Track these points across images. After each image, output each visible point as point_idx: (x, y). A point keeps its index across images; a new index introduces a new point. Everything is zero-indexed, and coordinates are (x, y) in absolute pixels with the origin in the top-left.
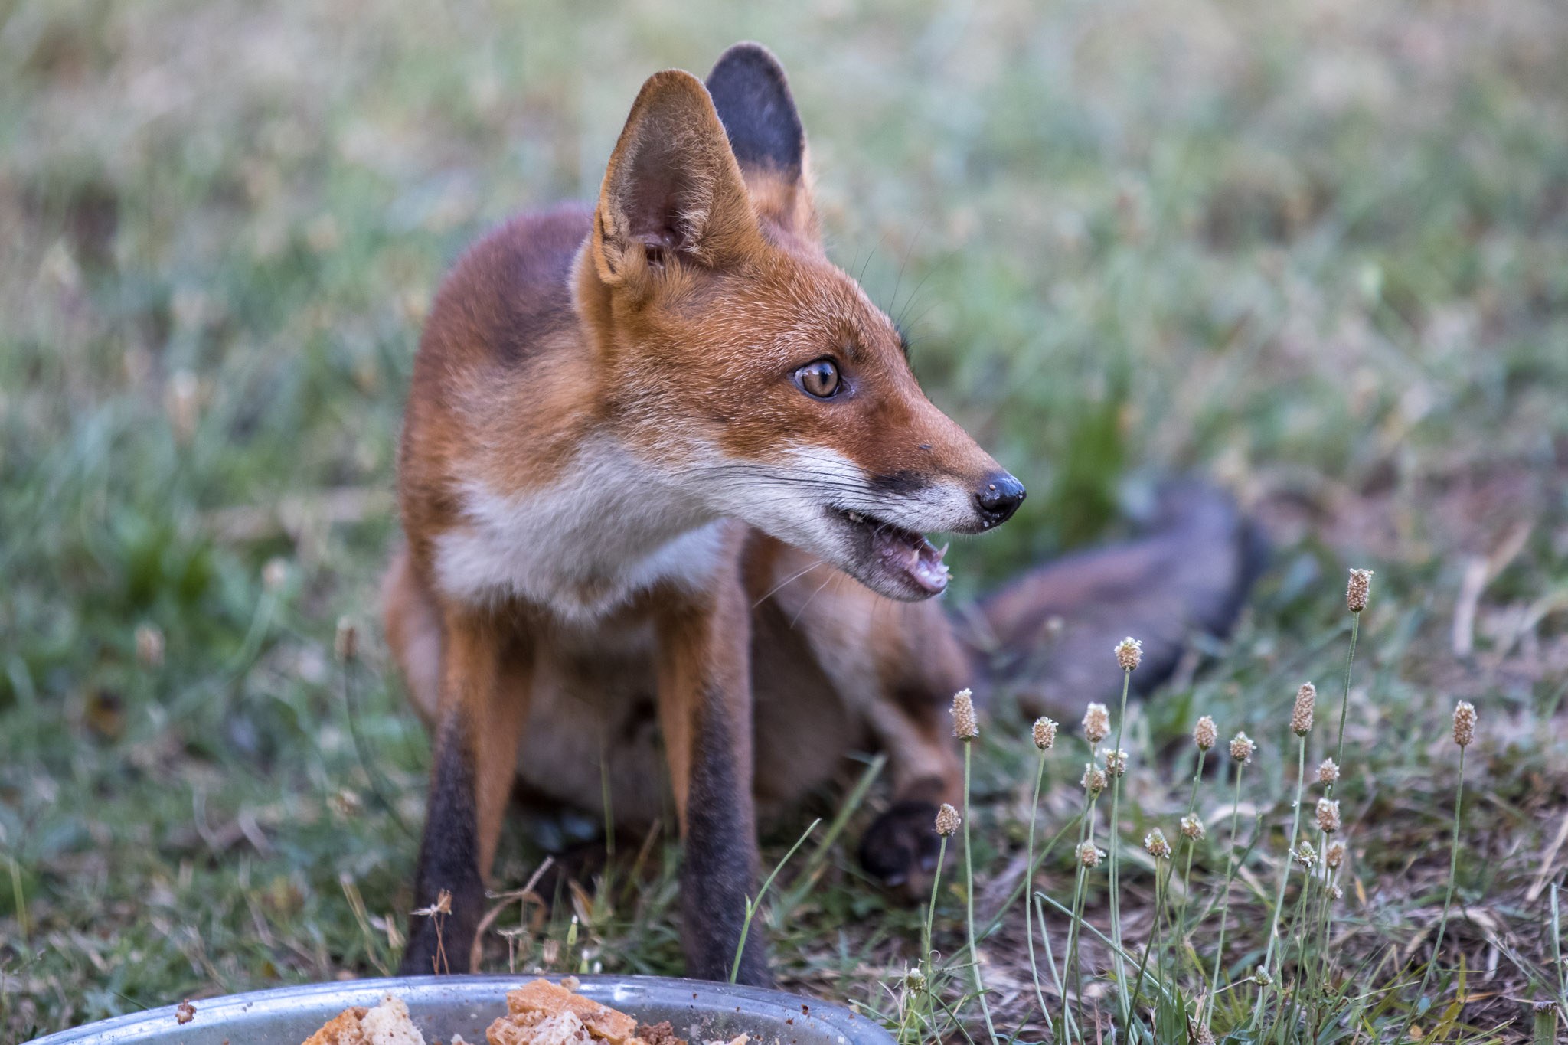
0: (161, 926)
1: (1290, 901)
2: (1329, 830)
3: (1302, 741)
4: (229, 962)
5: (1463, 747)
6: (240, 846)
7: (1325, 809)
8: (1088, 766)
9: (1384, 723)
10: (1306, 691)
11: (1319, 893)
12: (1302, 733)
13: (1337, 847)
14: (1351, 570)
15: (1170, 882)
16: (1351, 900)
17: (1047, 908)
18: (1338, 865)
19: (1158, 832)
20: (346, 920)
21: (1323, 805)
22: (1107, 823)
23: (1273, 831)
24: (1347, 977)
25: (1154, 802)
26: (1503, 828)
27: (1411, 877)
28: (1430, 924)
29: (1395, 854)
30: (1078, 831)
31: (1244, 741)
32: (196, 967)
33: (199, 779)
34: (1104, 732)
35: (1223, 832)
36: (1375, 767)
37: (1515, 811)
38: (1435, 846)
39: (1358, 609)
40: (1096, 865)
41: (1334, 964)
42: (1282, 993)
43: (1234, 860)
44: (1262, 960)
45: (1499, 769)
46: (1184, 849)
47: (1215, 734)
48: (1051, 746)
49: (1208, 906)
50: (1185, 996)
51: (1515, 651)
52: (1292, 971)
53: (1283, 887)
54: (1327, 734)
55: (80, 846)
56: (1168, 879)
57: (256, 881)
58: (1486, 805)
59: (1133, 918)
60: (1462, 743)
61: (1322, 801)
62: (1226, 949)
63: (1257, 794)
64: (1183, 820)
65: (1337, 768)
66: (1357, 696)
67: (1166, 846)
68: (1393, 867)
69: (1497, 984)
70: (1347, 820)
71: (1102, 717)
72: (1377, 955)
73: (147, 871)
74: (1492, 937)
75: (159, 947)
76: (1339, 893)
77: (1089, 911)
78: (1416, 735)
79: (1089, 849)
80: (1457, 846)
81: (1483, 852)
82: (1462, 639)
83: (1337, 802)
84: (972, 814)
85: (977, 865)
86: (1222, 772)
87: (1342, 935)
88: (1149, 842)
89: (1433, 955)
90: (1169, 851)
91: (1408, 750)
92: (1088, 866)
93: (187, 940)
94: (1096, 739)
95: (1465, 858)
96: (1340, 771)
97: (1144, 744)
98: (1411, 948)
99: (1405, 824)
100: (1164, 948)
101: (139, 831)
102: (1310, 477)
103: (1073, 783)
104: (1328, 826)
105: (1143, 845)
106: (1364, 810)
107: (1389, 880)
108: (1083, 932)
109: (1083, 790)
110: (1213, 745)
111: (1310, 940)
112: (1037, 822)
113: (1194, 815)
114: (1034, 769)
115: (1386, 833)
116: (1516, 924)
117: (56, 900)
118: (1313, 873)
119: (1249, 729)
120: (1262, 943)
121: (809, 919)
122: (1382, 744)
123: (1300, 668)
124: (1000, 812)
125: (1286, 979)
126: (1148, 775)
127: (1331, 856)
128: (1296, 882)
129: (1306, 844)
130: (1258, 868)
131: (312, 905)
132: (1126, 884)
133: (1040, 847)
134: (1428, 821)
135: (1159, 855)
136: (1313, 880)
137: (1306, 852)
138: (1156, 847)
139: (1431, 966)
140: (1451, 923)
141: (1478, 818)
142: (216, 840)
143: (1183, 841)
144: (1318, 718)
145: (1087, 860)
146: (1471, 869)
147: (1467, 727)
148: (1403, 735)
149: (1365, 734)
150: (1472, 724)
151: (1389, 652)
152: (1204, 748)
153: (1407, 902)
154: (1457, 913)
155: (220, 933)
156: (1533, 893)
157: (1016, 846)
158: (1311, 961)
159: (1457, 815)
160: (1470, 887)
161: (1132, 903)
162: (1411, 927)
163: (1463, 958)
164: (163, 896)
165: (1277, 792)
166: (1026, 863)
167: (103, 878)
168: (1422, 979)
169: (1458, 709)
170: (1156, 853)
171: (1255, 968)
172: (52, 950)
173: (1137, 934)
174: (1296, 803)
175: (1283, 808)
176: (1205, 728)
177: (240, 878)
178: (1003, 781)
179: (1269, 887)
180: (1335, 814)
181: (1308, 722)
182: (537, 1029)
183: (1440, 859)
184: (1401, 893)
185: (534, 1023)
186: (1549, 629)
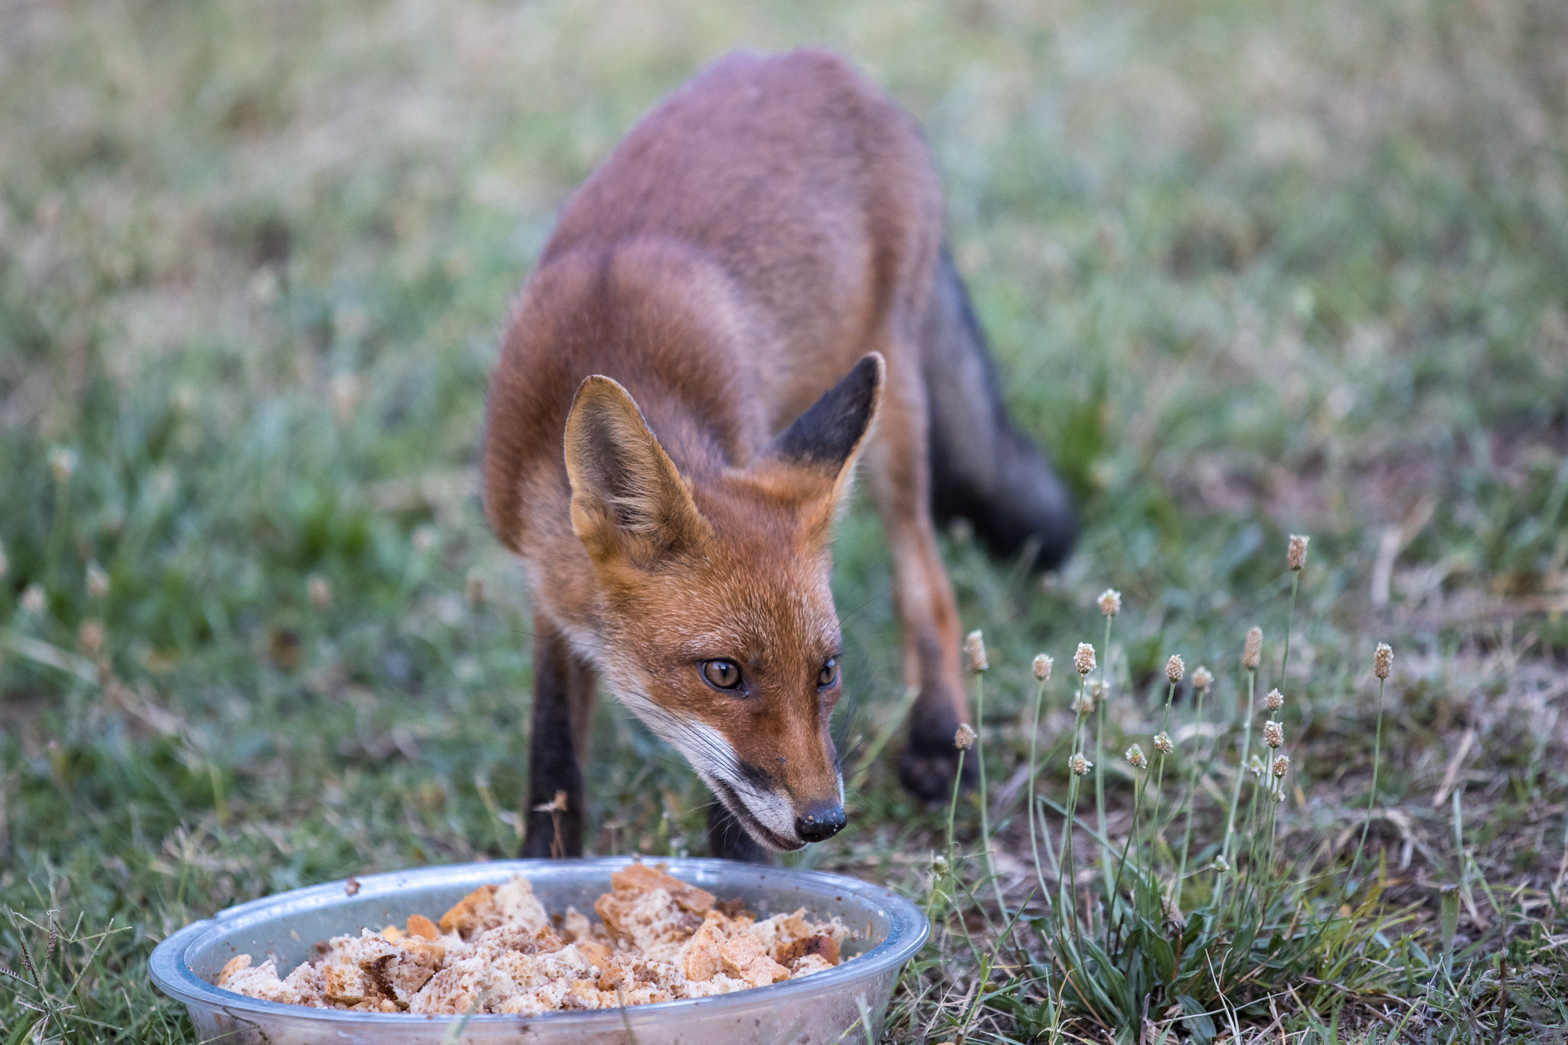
0: (332, 818)
1: (1243, 803)
2: (1275, 746)
3: (1251, 675)
4: (388, 848)
5: (1382, 680)
6: (394, 756)
7: (1271, 729)
8: (1078, 694)
9: (1318, 662)
10: (1254, 634)
11: (1267, 797)
12: (1251, 668)
13: (1282, 760)
14: (1292, 537)
15: (1147, 788)
16: (1292, 804)
17: (1048, 810)
18: (1283, 775)
19: (1136, 747)
20: (481, 814)
21: (1270, 726)
22: (1094, 738)
23: (1228, 748)
24: (1290, 866)
25: (1132, 723)
26: (1414, 746)
27: (1341, 784)
28: (1356, 824)
29: (1328, 766)
30: (1070, 748)
31: (1203, 675)
32: (360, 852)
33: (363, 703)
34: (1091, 665)
35: (1187, 748)
36: (1311, 695)
37: (1424, 733)
38: (1360, 760)
39: (1297, 568)
40: (1085, 773)
41: (1277, 854)
42: (1236, 878)
43: (1196, 771)
44: (1220, 852)
45: (1411, 697)
46: (1157, 762)
47: (1183, 669)
48: (1048, 678)
49: (1176, 808)
50: (1158, 879)
51: (1424, 602)
52: (1244, 860)
53: (1237, 793)
54: (1272, 671)
55: (267, 754)
56: (1145, 786)
57: (410, 782)
58: (1401, 728)
59: (1116, 817)
60: (1382, 677)
61: (1268, 722)
62: (1191, 842)
63: (1216, 718)
64: (1156, 737)
65: (1282, 697)
66: (1297, 639)
67: (1143, 758)
68: (1326, 776)
69: (1411, 872)
70: (1288, 738)
71: (1089, 654)
72: (1314, 848)
73: (320, 775)
74: (1406, 834)
75: (332, 835)
76: (1282, 797)
77: (1080, 811)
78: (1343, 670)
79: (1079, 761)
80: (1378, 760)
81: (1399, 765)
82: (1380, 591)
83: (1281, 723)
84: (985, 734)
85: (990, 773)
86: (1186, 701)
87: (1285, 831)
88: (1129, 755)
89: (1359, 848)
90: (1146, 762)
91: (1339, 680)
92: (1079, 774)
93: (353, 829)
94: (1085, 672)
95: (1384, 770)
96: (1283, 699)
97: (1124, 677)
98: (1342, 840)
99: (1335, 745)
100: (1141, 842)
101: (314, 742)
102: (1257, 461)
103: (1066, 706)
104: (1274, 743)
105: (1124, 758)
106: (1302, 731)
107: (1322, 787)
108: (1075, 828)
109: (1074, 713)
110: (1181, 678)
111: (1260, 835)
112: (1037, 743)
113: (1164, 733)
114: (1035, 696)
115: (1320, 748)
116: (1426, 823)
117: (248, 797)
118: (1262, 783)
119: (1209, 666)
120: (1220, 837)
122: (1315, 678)
123: (1248, 615)
124: (1007, 732)
125: (1239, 869)
126: (1128, 702)
127: (1278, 767)
128: (1248, 790)
129: (1256, 757)
130: (1217, 777)
131: (453, 803)
132: (1111, 790)
133: (1040, 759)
134: (1354, 739)
135: (1137, 765)
136: (1261, 789)
137: (1255, 764)
138: (1135, 759)
139: (1357, 857)
140: (1373, 823)
141: (1395, 738)
142: (375, 749)
143: (1155, 753)
144: (1264, 657)
145: (1077, 769)
146: (1390, 780)
147: (1385, 664)
148: (1333, 669)
149: (1302, 669)
150: (1390, 662)
151: (1324, 603)
152: (1175, 680)
153: (1338, 806)
154: (1376, 814)
155: (381, 824)
156: (1440, 798)
157: (1021, 759)
158: (1260, 854)
159: (1378, 735)
160: (1390, 792)
161: (1113, 805)
162: (1340, 826)
163: (1383, 852)
164: (334, 793)
165: (1231, 713)
166: (1029, 773)
167: (284, 778)
168: (1350, 868)
169: (1378, 649)
170: (1136, 764)
171: (1214, 859)
172: (245, 837)
173: (1118, 831)
174: (1247, 725)
175: (1237, 729)
176: (1175, 664)
177: (396, 780)
178: (1009, 706)
179: (1227, 792)
180: (1280, 733)
181: (1256, 660)
182: (635, 902)
183: (1364, 771)
184: (1331, 797)
185: (634, 897)
186: (1451, 585)
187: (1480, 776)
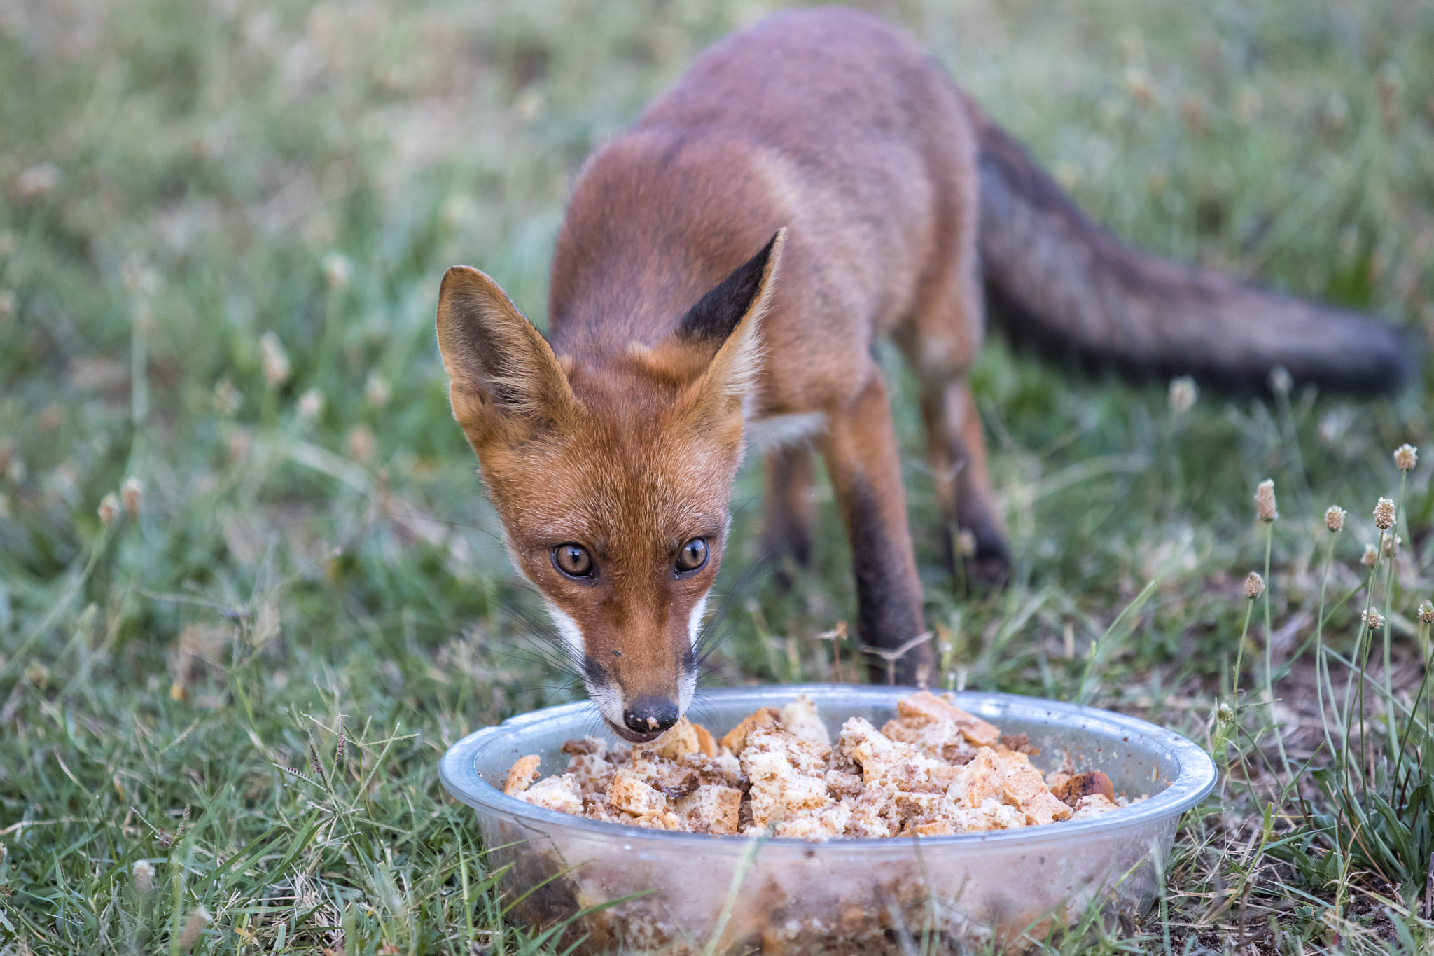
20: (752, 641)
34: (1391, 521)
48: (1340, 530)
59: (1399, 669)
71: (1390, 510)
94: (1383, 525)
121: (1126, 659)
145: (1369, 622)
178: (1286, 556)
182: (921, 731)
185: (919, 726)
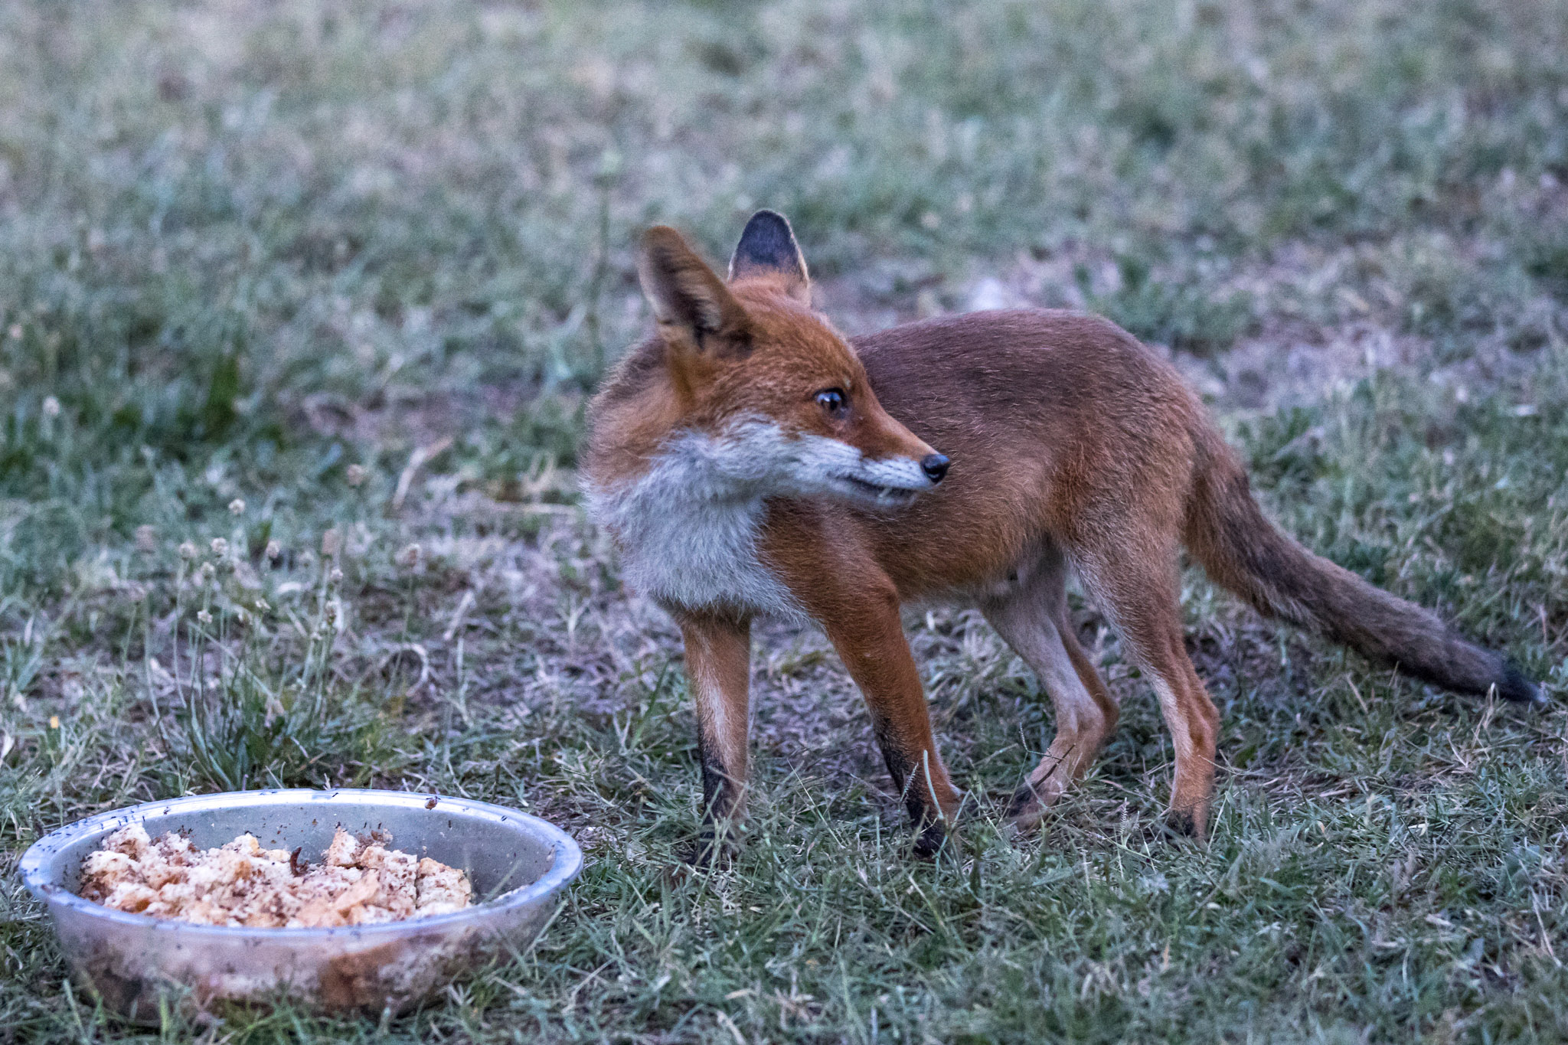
26: (432, 602)
28: (393, 651)
29: (376, 612)
37: (439, 593)
38: (397, 609)
45: (432, 566)
68: (374, 619)
74: (424, 661)
81: (422, 614)
99: (381, 598)
106: (359, 588)
107: (371, 626)
115: (372, 601)
126: (247, 566)
134: (394, 595)
141: (420, 595)
153: (381, 639)
154: (407, 646)
156: (448, 635)
159: (409, 592)
160: (415, 632)
183: (399, 616)
184: (378, 634)
186: (462, 489)
187: (474, 622)
